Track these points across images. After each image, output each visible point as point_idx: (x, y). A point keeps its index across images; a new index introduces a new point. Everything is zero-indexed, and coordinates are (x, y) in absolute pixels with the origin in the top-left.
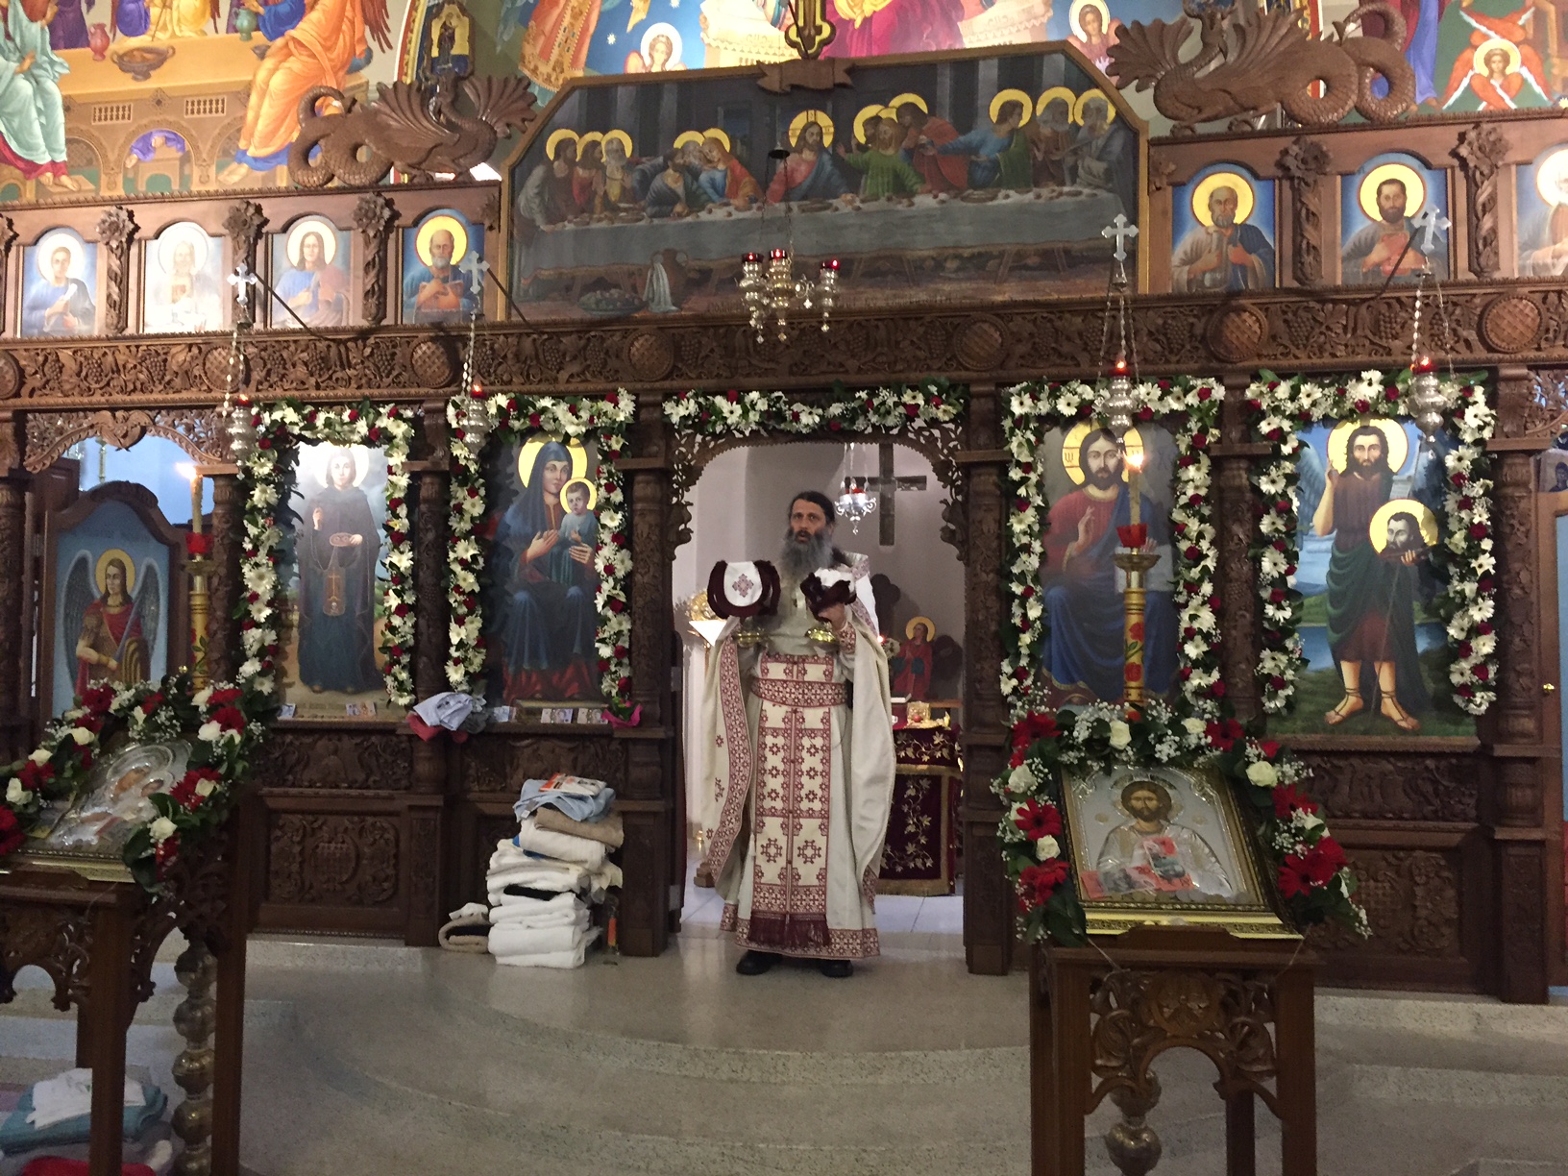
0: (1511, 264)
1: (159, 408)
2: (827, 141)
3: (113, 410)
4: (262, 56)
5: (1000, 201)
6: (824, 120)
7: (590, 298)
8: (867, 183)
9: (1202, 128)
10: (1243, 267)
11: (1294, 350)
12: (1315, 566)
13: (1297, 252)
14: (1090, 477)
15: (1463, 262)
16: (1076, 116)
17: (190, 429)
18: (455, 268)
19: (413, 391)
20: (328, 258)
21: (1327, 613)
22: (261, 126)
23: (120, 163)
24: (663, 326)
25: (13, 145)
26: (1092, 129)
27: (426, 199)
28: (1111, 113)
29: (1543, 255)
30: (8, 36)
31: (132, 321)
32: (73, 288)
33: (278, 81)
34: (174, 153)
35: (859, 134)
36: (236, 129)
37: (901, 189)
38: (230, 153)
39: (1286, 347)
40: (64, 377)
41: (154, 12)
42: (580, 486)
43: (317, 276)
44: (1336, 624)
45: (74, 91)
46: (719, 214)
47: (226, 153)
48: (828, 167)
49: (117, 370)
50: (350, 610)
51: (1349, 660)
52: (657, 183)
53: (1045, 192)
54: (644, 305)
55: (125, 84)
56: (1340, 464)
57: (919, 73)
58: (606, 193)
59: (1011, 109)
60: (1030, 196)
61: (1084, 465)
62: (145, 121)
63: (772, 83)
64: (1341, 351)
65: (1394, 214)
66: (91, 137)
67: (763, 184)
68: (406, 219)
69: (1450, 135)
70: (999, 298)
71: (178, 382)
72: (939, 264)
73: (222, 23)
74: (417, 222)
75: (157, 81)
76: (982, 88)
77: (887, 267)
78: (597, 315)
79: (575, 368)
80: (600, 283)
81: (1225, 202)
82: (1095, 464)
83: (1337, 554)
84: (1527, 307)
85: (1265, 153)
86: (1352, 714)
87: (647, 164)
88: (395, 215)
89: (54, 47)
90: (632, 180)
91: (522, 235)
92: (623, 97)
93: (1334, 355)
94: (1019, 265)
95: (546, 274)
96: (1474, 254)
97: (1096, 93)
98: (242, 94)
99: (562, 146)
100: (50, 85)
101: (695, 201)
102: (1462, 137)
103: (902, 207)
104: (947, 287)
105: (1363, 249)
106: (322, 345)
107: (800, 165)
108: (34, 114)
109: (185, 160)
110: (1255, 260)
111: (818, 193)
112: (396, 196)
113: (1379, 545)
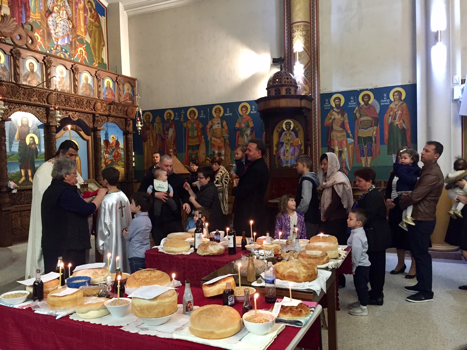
10: (3, 75)
11: (13, 97)
12: (15, 148)
13: (15, 74)
15: (45, 84)
21: (18, 159)
39: (11, 96)
44: (20, 161)
51: (22, 169)
64: (21, 99)
65: (32, 71)
69: (43, 56)
83: (20, 145)
84: (55, 96)
85: (7, 49)
86: (24, 181)
93: (20, 99)
102: (44, 58)
113: (28, 143)
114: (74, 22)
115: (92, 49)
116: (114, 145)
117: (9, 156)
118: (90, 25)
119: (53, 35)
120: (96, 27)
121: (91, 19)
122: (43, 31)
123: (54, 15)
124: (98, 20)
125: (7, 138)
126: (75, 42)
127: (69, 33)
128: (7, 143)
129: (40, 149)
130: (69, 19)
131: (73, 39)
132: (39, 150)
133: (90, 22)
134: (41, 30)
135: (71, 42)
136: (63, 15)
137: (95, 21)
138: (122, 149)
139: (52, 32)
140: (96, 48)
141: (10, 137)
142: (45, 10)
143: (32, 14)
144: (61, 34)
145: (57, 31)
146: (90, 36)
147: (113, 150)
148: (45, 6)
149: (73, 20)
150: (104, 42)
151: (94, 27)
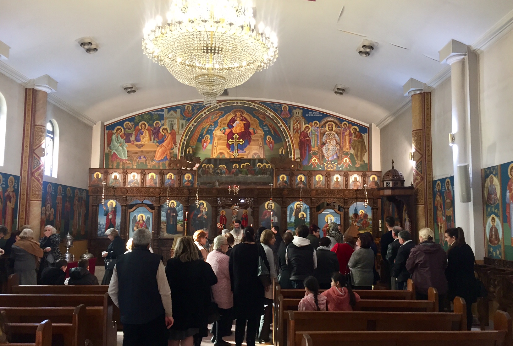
0: (313, 187)
1: (147, 196)
2: (238, 168)
3: (140, 196)
4: (158, 147)
5: (258, 176)
6: (237, 165)
7: (208, 185)
8: (242, 173)
9: (281, 170)
10: (285, 185)
12: (293, 220)
13: (291, 184)
14: (268, 209)
15: (308, 186)
16: (267, 167)
17: (151, 199)
18: (190, 180)
19: (183, 195)
20: (173, 178)
21: (294, 225)
22: (158, 156)
23: (136, 160)
24: (217, 189)
25: (119, 156)
26: (269, 168)
27: (187, 171)
28: (271, 167)
29: (316, 186)
30: (118, 140)
31: (145, 185)
32: (136, 180)
33: (160, 150)
34: (144, 159)
35: (242, 167)
36: (154, 156)
37: (247, 174)
38: (153, 160)
40: (134, 191)
41: (141, 139)
42: (205, 208)
43: (171, 180)
45: (129, 149)
46: (224, 175)
47: (152, 160)
48: (238, 170)
49: (142, 191)
50: (173, 224)
52: (216, 171)
53: (263, 176)
54: (215, 186)
55: (137, 149)
56: (296, 208)
57: (249, 160)
58: (210, 173)
59: (259, 165)
60: (261, 176)
61: (267, 207)
62: (140, 154)
63: (231, 160)
65: (301, 180)
66: (131, 156)
67: (230, 172)
68: (184, 174)
69: (307, 172)
70: (258, 188)
71: (151, 193)
72: (251, 183)
73: (152, 141)
74: (185, 174)
75: (142, 149)
76: (256, 163)
77: (245, 183)
78: (209, 187)
79: (205, 193)
80: (209, 183)
81: (283, 178)
82: (269, 207)
83: (295, 218)
84: (314, 192)
85: (288, 173)
87: (215, 169)
88: (182, 173)
89: (125, 143)
90: (213, 171)
91: (199, 176)
92: (212, 160)
94: (260, 184)
95: (202, 181)
96: (309, 186)
97: (269, 164)
98: (155, 151)
99: (204, 166)
100: (125, 148)
101: (221, 174)
102: (308, 173)
103: (247, 176)
104: (252, 186)
105: (298, 184)
106: (172, 189)
107: (234, 170)
108: (122, 152)
109: (146, 160)
110: (286, 185)
111: (237, 174)
112: (182, 171)
113: (300, 217)
114: (341, 144)
115: (355, 157)
116: (363, 216)
117: (289, 224)
118: (354, 143)
119: (326, 156)
120: (359, 142)
121: (355, 139)
122: (319, 155)
123: (327, 145)
124: (361, 137)
125: (288, 215)
126: (341, 156)
127: (337, 152)
128: (288, 218)
129: (307, 219)
130: (337, 144)
131: (340, 154)
132: (306, 221)
133: (354, 140)
134: (318, 156)
135: (338, 157)
136: (333, 143)
137: (358, 139)
138: (370, 219)
139: (325, 154)
140: (359, 155)
141: (290, 215)
142: (321, 143)
143: (312, 148)
144: (331, 154)
145: (328, 153)
146: (354, 149)
147: (362, 220)
148: (321, 142)
149: (340, 143)
150: (366, 149)
151: (357, 143)
